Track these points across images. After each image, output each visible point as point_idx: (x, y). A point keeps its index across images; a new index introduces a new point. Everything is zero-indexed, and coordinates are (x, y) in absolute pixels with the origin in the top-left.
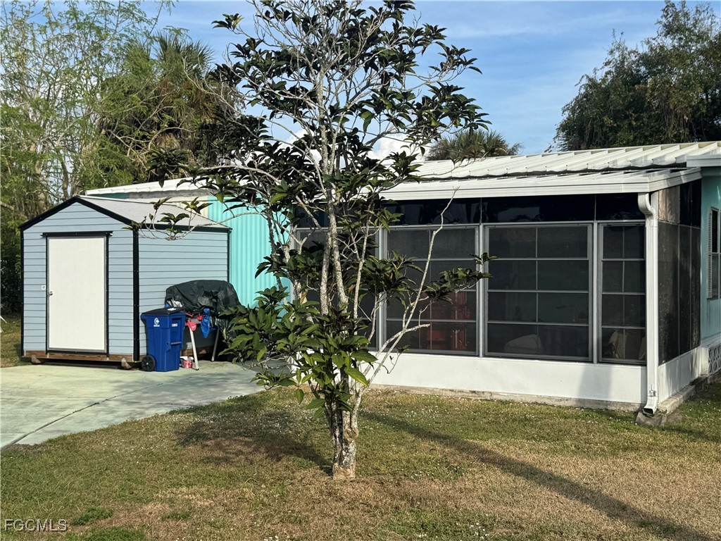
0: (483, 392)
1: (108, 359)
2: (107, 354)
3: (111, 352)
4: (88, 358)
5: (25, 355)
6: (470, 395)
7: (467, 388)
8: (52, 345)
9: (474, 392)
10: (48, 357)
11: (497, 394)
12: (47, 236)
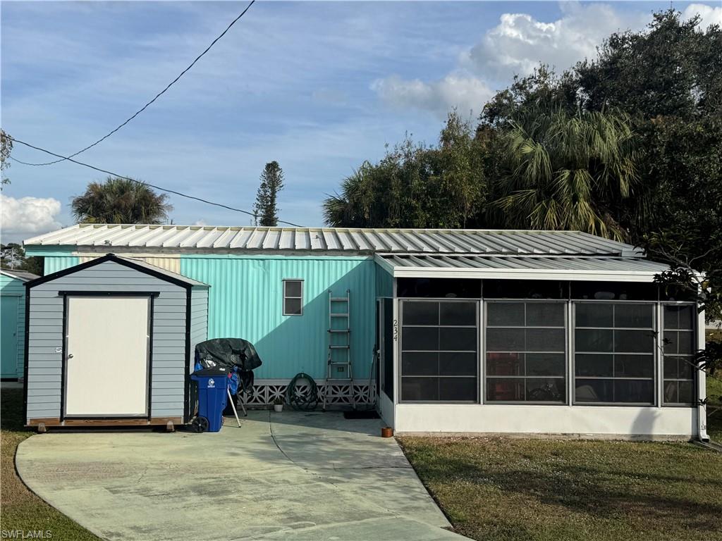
0: (573, 434)
1: (149, 423)
2: (149, 418)
3: (154, 415)
4: (120, 423)
5: (28, 423)
6: (562, 437)
7: (559, 431)
8: (70, 411)
9: (565, 434)
10: (63, 424)
11: (585, 435)
12: (65, 295)
